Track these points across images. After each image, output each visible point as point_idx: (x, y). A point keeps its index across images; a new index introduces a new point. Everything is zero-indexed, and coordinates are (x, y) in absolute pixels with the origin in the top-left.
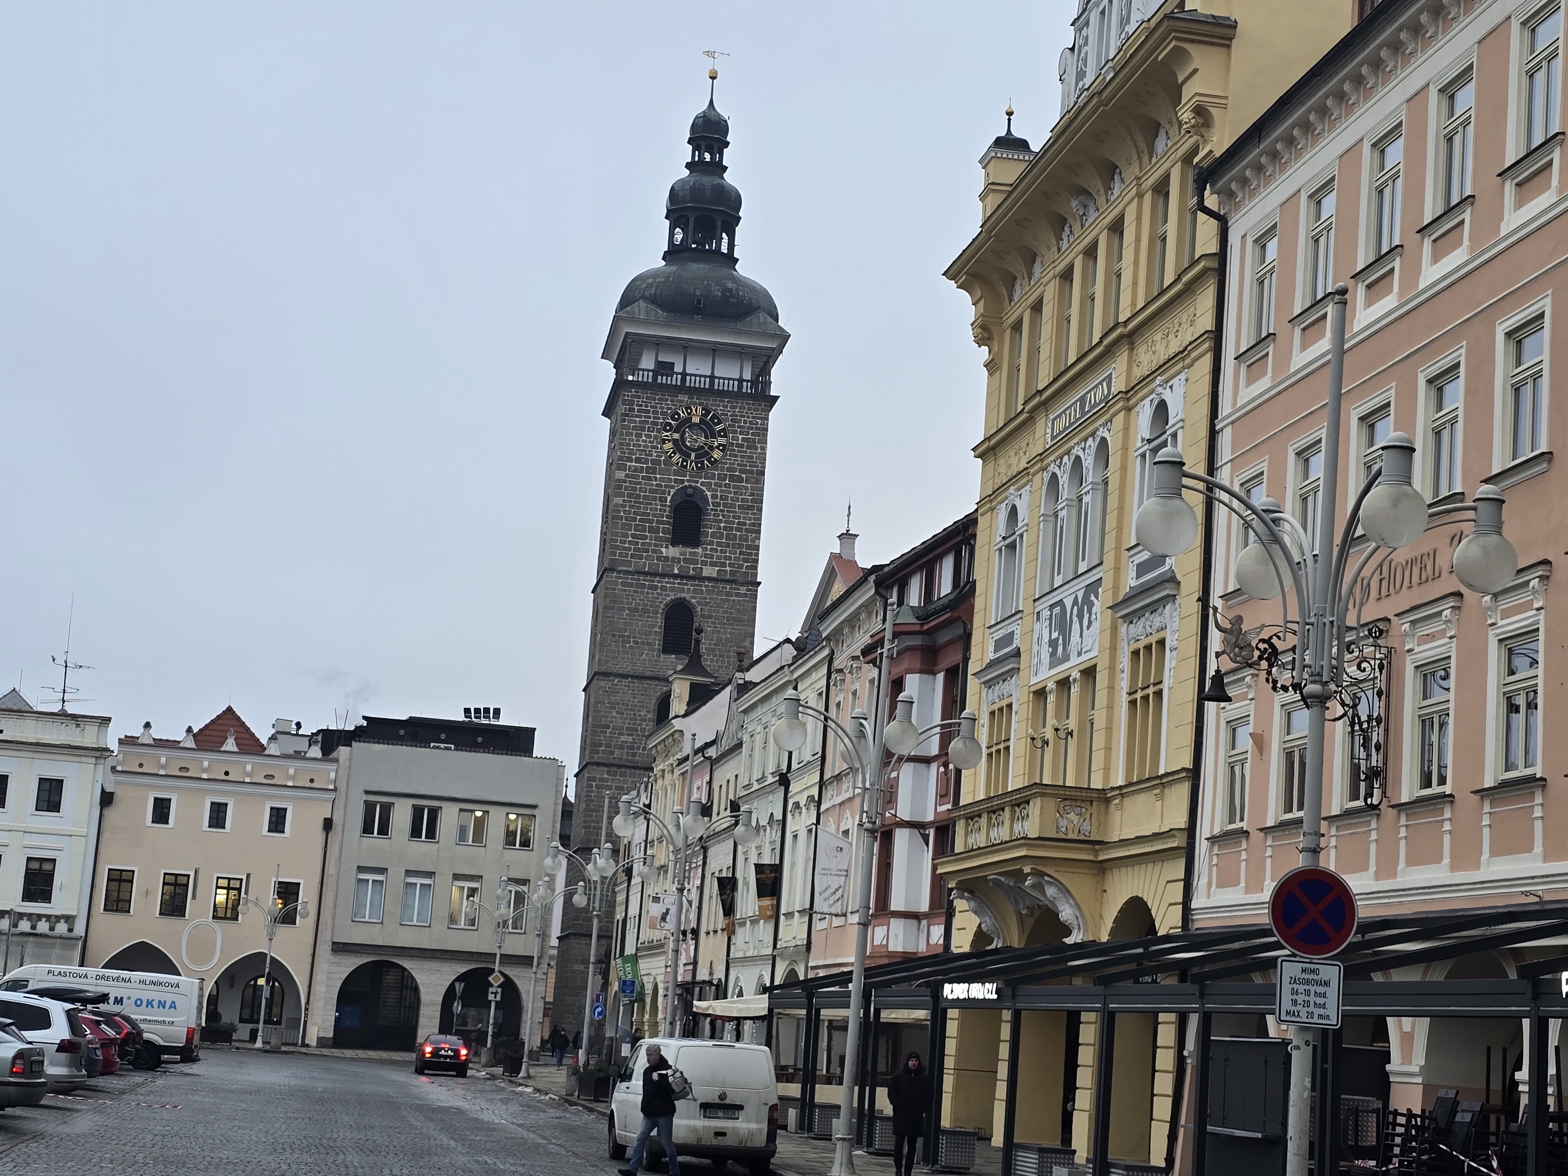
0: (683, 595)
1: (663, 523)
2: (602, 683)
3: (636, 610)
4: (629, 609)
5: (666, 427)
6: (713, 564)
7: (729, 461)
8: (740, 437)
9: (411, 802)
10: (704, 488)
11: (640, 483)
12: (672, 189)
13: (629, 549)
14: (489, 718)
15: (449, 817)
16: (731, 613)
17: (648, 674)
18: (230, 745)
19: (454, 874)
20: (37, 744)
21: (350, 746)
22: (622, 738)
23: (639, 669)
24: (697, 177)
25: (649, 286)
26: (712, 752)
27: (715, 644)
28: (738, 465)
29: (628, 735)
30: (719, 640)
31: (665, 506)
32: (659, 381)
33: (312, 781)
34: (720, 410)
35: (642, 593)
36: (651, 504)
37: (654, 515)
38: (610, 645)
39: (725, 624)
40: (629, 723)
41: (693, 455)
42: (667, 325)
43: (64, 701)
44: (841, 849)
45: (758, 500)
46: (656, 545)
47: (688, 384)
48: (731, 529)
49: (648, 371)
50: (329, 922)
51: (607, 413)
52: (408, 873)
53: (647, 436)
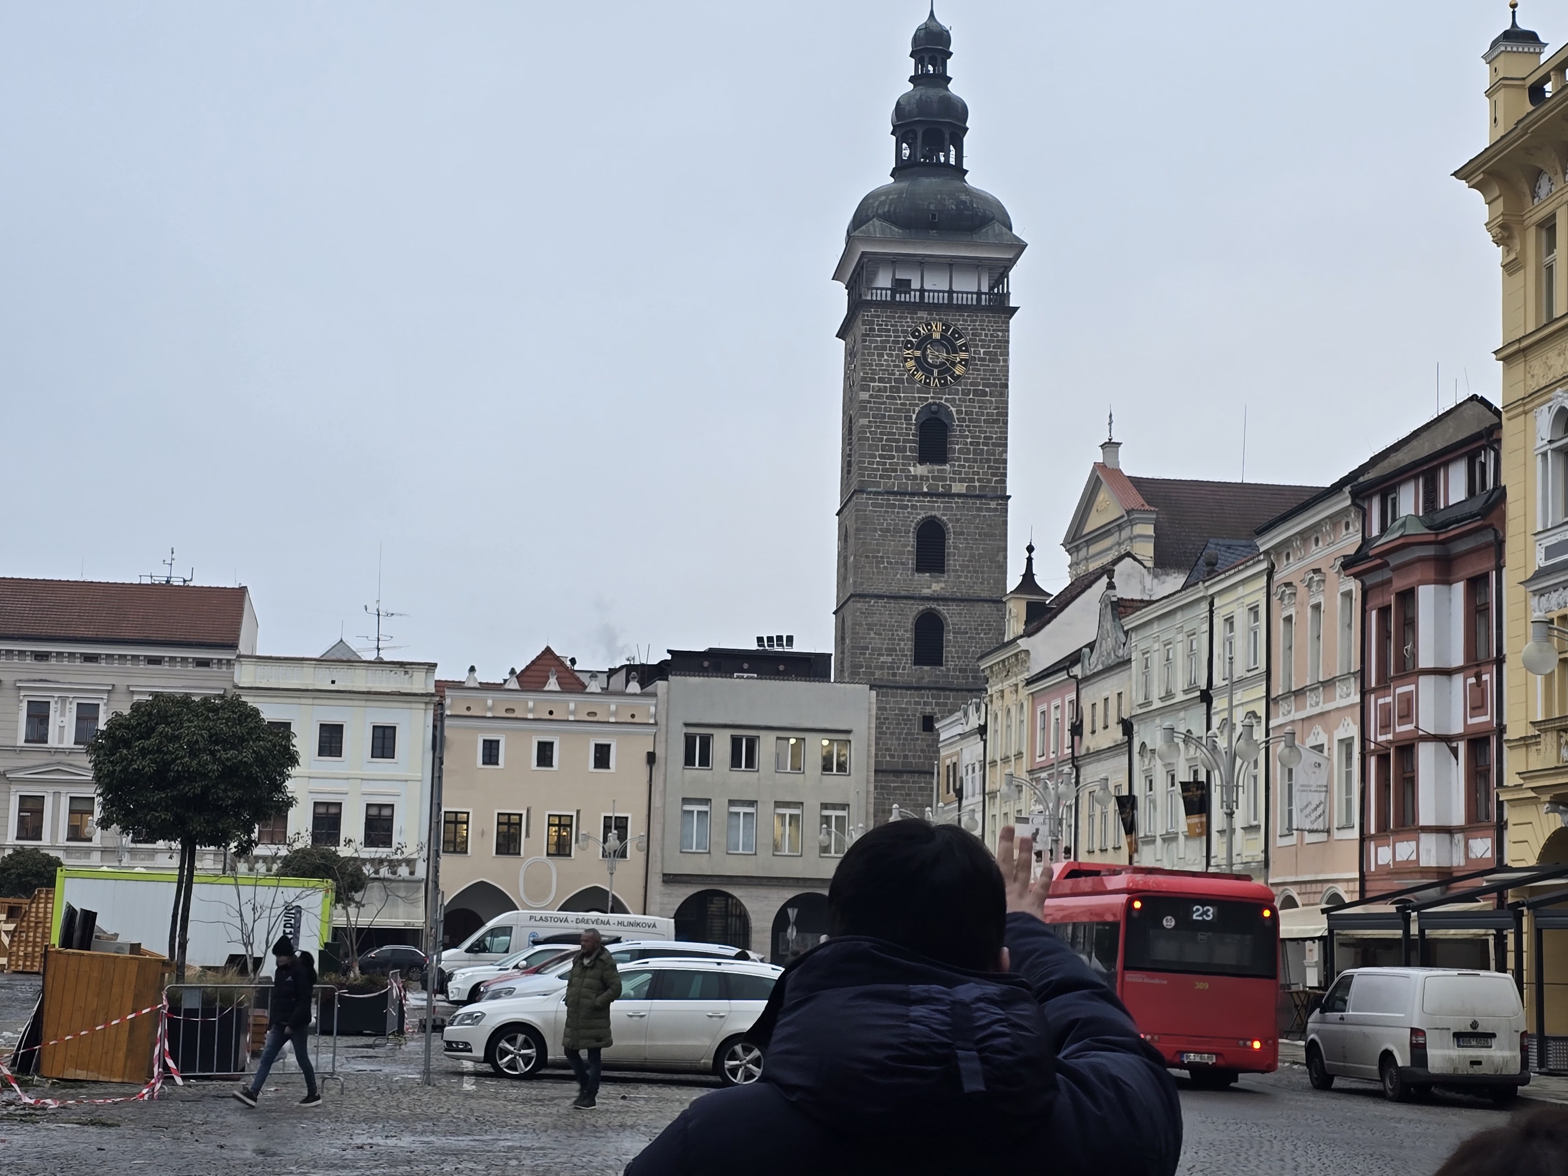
0: (933, 513)
1: (909, 441)
2: (859, 605)
3: (888, 530)
4: (881, 530)
5: (907, 345)
6: (962, 480)
7: (972, 375)
8: (982, 351)
9: (729, 733)
10: (948, 404)
11: (884, 403)
12: (898, 103)
13: (878, 470)
14: (782, 645)
15: (767, 745)
16: (983, 528)
17: (903, 593)
18: (553, 684)
19: (775, 802)
20: (369, 693)
21: (667, 679)
22: (882, 659)
23: (894, 589)
24: (922, 90)
25: (882, 203)
26: (1077, 670)
27: (968, 561)
28: (981, 379)
29: (887, 655)
30: (972, 556)
31: (911, 424)
32: (898, 299)
33: (633, 716)
34: (960, 325)
35: (893, 512)
36: (897, 423)
37: (900, 435)
38: (864, 567)
39: (977, 539)
40: (888, 644)
41: (936, 371)
42: (903, 242)
43: (379, 649)
44: (1319, 765)
45: (1003, 413)
46: (903, 465)
47: (926, 301)
48: (978, 444)
49: (886, 289)
50: (659, 854)
51: (841, 335)
52: (732, 803)
53: (888, 355)
